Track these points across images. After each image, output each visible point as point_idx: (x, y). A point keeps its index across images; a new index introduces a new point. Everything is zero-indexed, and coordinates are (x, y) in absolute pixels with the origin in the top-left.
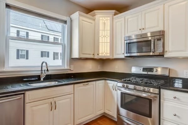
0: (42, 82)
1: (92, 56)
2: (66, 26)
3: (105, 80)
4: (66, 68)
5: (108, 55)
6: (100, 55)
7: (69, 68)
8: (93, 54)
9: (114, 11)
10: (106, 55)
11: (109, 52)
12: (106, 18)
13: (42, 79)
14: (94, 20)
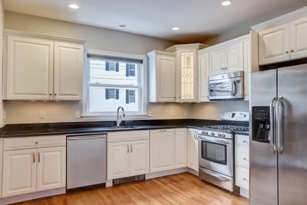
0: (118, 127)
1: (172, 100)
2: (142, 66)
3: (187, 127)
4: (143, 114)
5: (192, 98)
6: (183, 98)
7: (146, 114)
8: (175, 98)
9: (198, 44)
10: (189, 98)
11: (192, 94)
12: (189, 53)
13: (118, 125)
14: (175, 56)
